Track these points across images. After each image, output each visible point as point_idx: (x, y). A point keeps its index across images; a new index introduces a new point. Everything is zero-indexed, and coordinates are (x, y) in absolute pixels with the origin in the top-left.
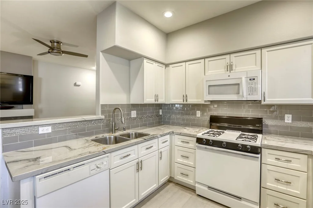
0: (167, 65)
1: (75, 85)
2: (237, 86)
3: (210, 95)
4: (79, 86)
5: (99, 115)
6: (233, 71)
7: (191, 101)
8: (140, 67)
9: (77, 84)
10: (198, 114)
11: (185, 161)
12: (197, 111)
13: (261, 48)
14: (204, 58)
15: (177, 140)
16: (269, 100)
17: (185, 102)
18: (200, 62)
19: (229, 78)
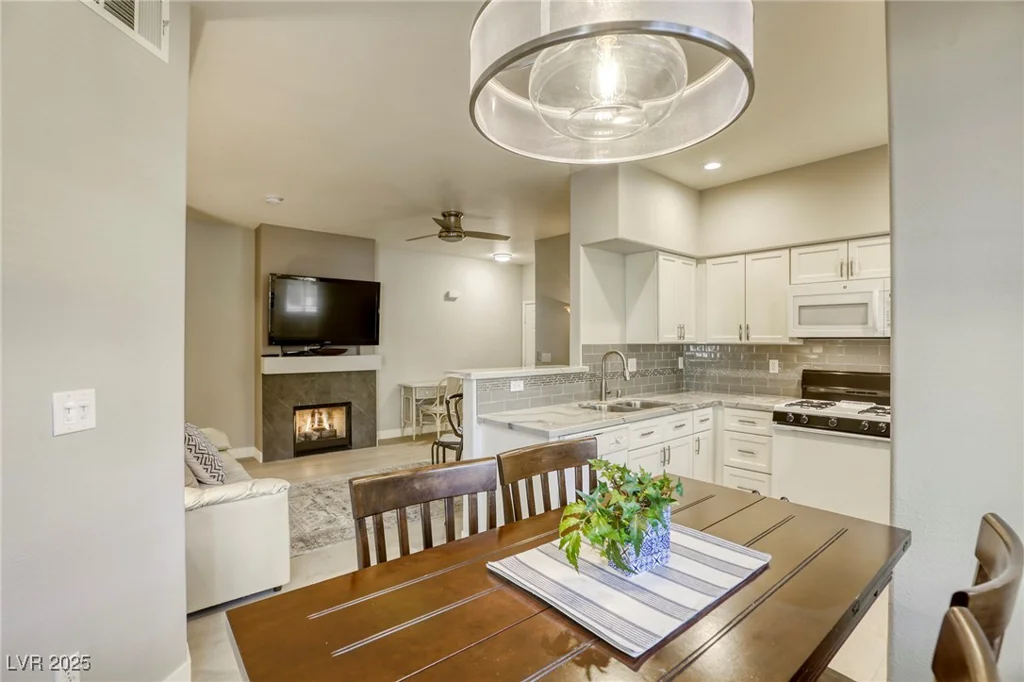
0: (700, 260)
1: (447, 297)
2: (862, 309)
3: (803, 326)
4: (454, 299)
5: (578, 364)
6: (854, 277)
7: (757, 338)
8: (650, 271)
9: (451, 296)
10: (774, 366)
11: (748, 462)
12: (771, 361)
14: (790, 248)
15: (730, 418)
17: (744, 341)
18: (781, 257)
19: (845, 291)
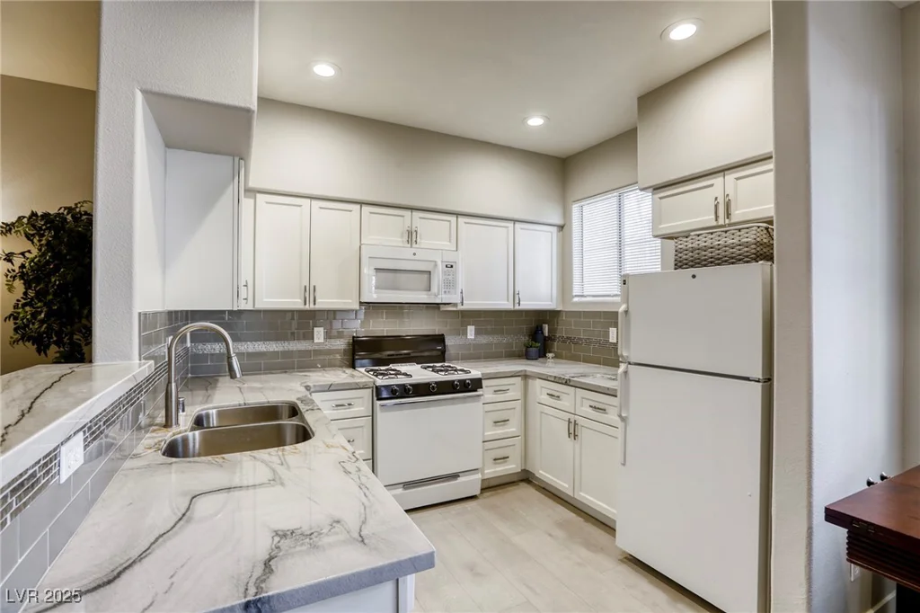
2: (426, 276)
3: (377, 290)
6: (417, 246)
10: (319, 334)
12: (315, 329)
13: (458, 214)
14: (361, 203)
16: (471, 304)
17: (309, 306)
18: (351, 211)
19: (414, 257)
